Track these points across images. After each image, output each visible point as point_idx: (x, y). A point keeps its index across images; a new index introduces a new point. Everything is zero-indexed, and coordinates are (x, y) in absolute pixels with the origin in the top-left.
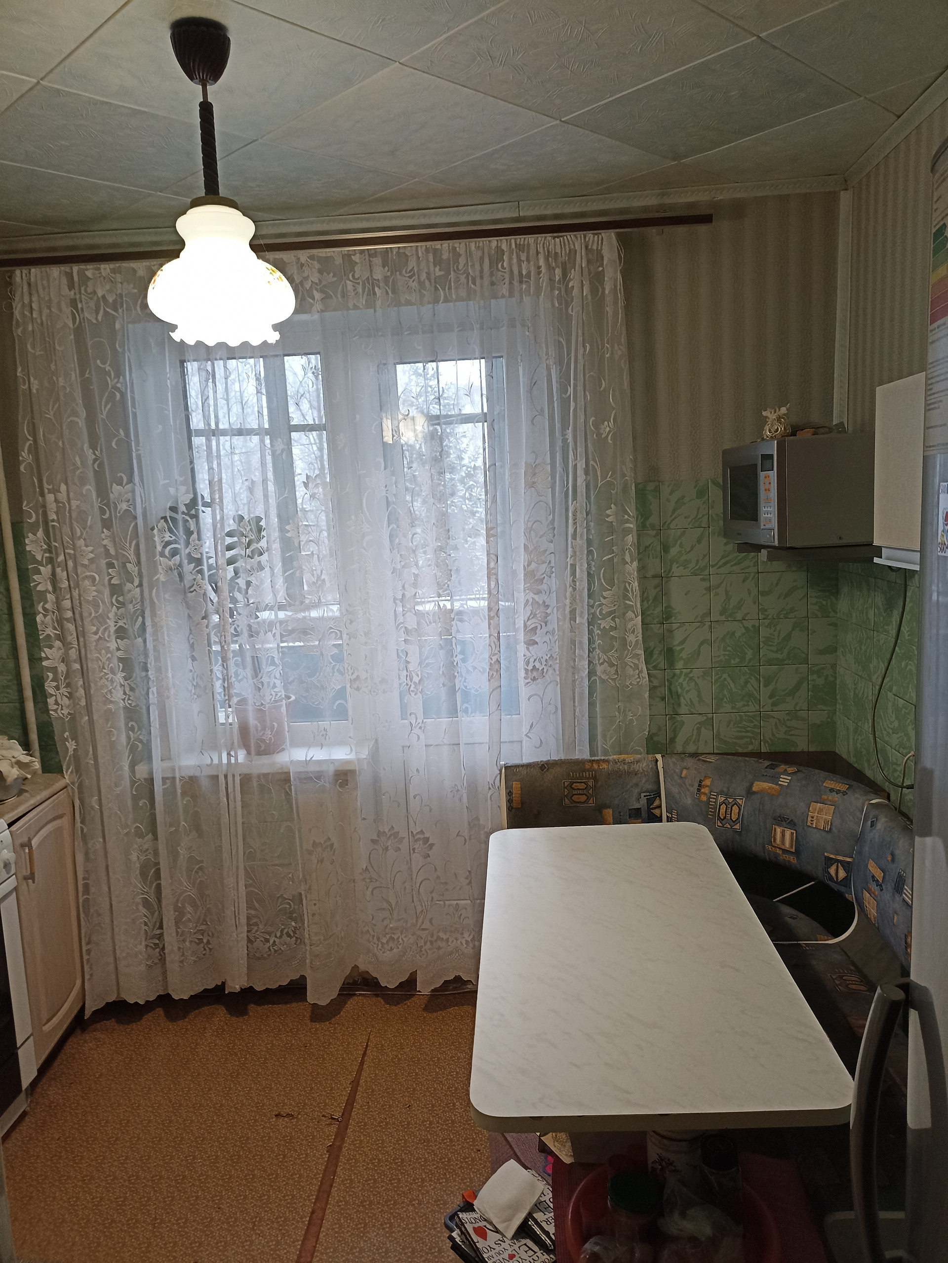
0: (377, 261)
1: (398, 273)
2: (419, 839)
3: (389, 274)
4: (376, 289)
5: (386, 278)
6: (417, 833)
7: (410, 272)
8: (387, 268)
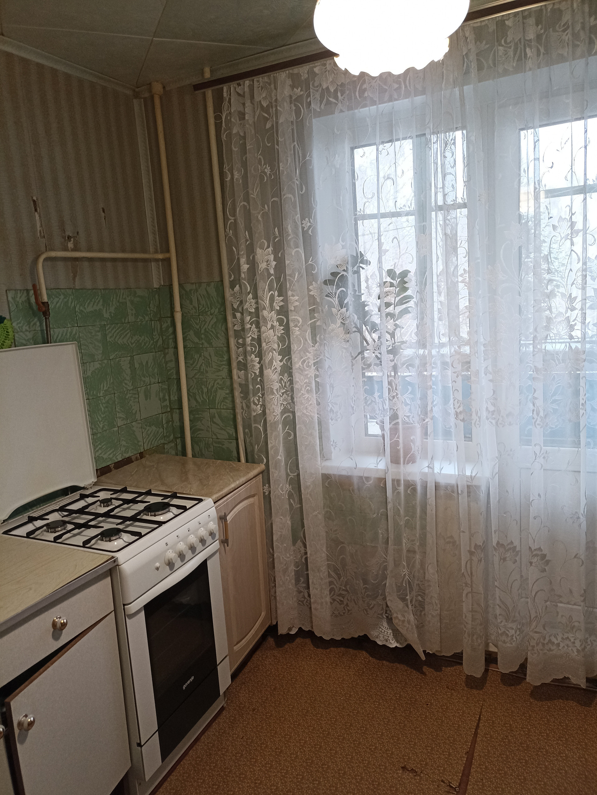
0: (531, 21)
1: (551, 29)
2: (536, 555)
3: (542, 31)
4: (528, 50)
5: (539, 37)
6: (535, 550)
7: (564, 25)
8: (540, 27)
